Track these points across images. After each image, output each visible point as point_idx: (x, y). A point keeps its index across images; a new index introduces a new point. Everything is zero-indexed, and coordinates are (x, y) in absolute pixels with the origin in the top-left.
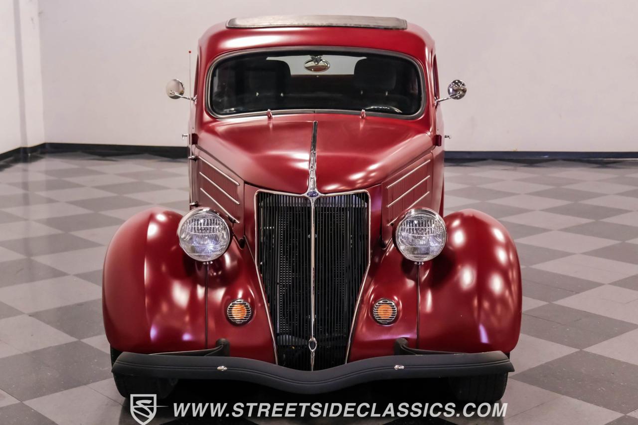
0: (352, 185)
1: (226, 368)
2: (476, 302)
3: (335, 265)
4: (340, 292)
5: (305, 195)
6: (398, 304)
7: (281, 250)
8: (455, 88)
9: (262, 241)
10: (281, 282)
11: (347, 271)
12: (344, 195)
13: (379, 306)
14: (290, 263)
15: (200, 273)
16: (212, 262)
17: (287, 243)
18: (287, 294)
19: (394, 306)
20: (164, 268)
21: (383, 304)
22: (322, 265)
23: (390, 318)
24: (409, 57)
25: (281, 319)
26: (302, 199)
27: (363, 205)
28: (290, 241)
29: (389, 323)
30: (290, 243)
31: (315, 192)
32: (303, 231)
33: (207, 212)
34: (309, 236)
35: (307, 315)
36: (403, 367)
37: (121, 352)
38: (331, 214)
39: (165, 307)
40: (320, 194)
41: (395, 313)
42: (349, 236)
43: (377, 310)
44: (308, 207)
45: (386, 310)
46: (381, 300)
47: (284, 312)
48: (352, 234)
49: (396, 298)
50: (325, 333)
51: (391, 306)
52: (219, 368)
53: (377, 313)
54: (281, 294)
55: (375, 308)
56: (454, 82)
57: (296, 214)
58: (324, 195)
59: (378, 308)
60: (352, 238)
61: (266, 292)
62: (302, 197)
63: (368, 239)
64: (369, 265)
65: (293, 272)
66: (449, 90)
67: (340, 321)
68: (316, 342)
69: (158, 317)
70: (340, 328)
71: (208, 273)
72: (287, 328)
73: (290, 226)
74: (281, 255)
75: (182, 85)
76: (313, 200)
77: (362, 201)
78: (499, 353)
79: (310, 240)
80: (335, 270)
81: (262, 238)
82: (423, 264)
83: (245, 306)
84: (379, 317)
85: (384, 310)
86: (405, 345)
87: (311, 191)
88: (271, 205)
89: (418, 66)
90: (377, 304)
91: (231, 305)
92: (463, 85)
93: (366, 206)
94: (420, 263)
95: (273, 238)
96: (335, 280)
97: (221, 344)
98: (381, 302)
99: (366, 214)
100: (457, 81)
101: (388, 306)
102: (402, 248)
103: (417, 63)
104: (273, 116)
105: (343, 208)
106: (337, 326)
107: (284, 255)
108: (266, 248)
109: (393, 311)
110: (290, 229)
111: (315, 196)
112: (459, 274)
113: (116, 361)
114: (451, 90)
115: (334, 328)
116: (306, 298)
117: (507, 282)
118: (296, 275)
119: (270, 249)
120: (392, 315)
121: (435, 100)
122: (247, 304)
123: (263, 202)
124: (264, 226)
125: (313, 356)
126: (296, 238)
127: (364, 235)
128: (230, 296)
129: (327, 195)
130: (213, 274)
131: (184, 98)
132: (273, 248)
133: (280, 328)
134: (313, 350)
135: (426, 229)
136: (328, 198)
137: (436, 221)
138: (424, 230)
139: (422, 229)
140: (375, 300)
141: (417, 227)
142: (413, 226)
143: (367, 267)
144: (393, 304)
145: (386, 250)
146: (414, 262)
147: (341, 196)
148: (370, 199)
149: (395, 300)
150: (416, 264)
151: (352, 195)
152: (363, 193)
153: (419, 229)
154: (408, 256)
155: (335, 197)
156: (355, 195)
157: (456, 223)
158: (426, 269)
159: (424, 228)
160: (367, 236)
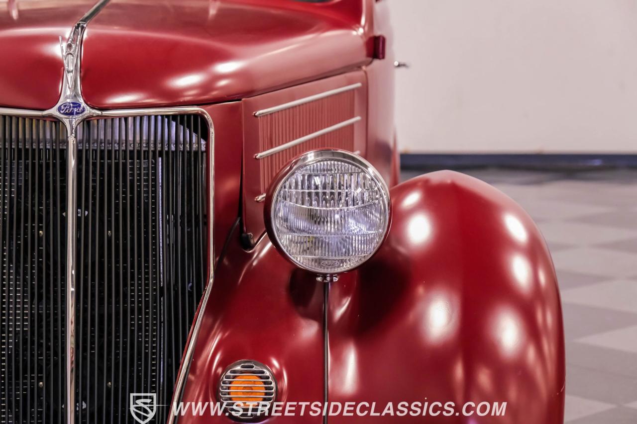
0: (174, 97)
2: (459, 371)
5: (53, 111)
6: (278, 377)
7: (4, 251)
12: (150, 117)
13: (234, 377)
19: (268, 378)
21: (242, 372)
22: (93, 279)
26: (48, 123)
27: (195, 146)
29: (256, 419)
31: (77, 105)
38: (117, 165)
40: (89, 111)
43: (229, 388)
45: (251, 388)
46: (239, 364)
48: (168, 213)
49: (275, 363)
51: (261, 377)
53: (228, 394)
55: (224, 383)
58: (99, 113)
59: (230, 383)
60: (168, 221)
62: (43, 117)
63: (207, 223)
64: (211, 281)
65: (33, 302)
74: (4, 262)
76: (71, 123)
77: (194, 135)
85: (243, 388)
87: (68, 101)
90: (228, 373)
93: (203, 148)
94: (328, 279)
98: (238, 368)
99: (204, 165)
101: (254, 378)
102: (284, 240)
109: (267, 388)
111: (77, 113)
112: (419, 307)
117: (532, 331)
118: (39, 309)
120: (264, 399)
129: (105, 113)
135: (339, 194)
136: (109, 122)
137: (365, 178)
138: (336, 195)
139: (332, 193)
140: (225, 364)
141: (320, 190)
142: (309, 187)
143: (205, 290)
144: (267, 373)
145: (253, 253)
146: (316, 275)
147: (141, 117)
148: (212, 130)
149: (271, 365)
150: (319, 279)
151: (168, 116)
152: (196, 116)
153: (324, 194)
154: (301, 260)
155: (126, 119)
156: (174, 117)
157: (412, 199)
158: (344, 294)
159: (336, 191)
160: (206, 217)
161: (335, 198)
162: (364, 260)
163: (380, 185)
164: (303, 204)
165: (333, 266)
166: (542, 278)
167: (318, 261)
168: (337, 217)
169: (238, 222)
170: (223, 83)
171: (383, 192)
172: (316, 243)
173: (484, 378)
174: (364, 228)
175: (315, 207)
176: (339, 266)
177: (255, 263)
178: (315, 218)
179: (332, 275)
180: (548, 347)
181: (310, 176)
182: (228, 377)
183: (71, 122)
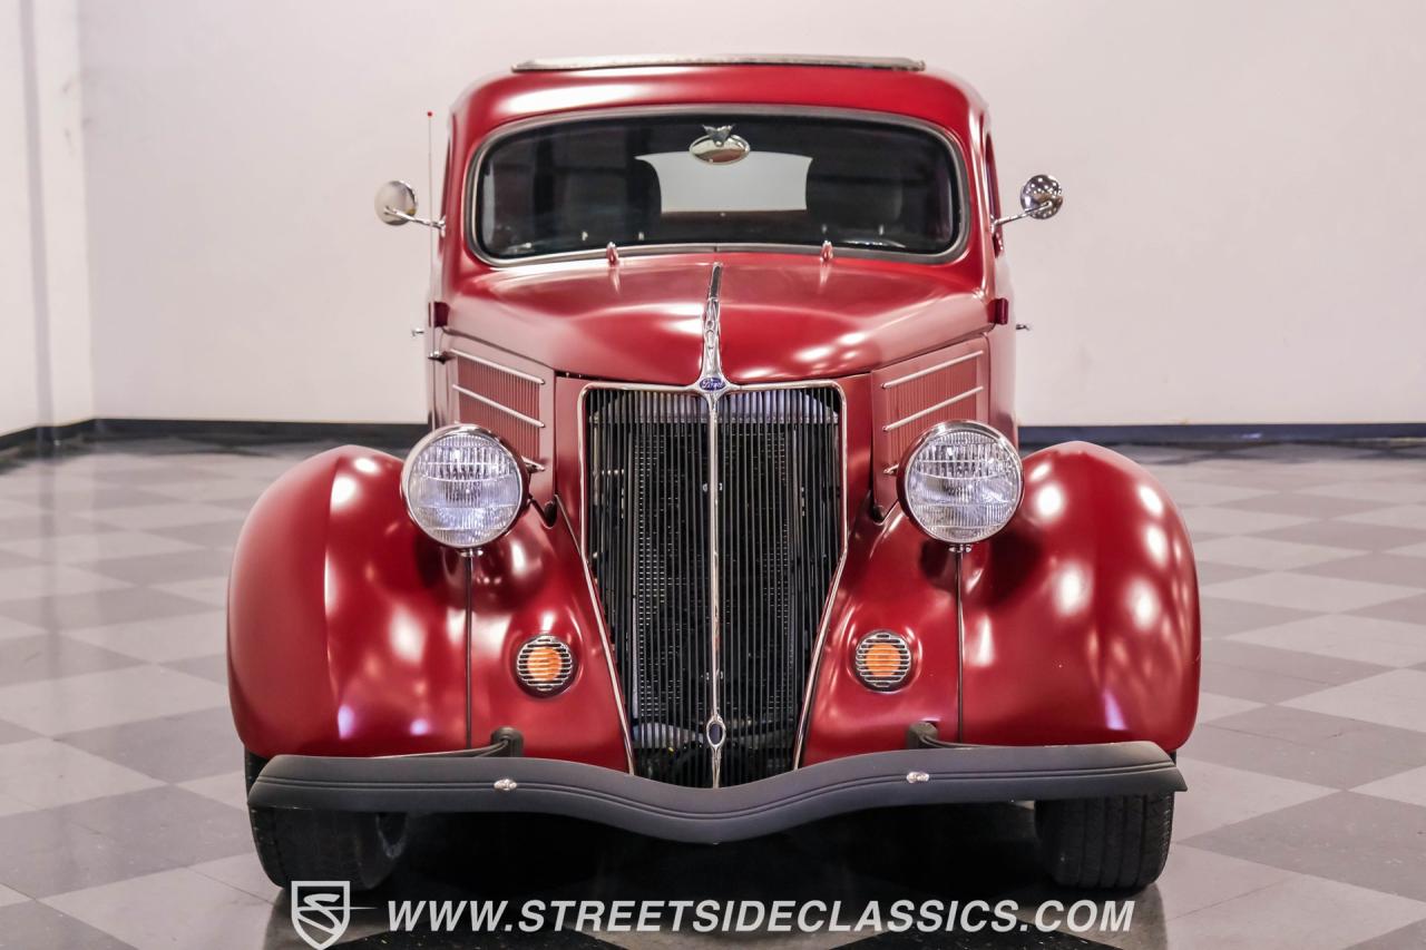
0: (803, 371)
1: (514, 785)
2: (1093, 644)
3: (765, 557)
4: (779, 620)
5: (695, 386)
6: (913, 647)
7: (641, 524)
8: (1037, 197)
9: (596, 502)
10: (642, 593)
11: (793, 570)
12: (785, 390)
13: (870, 646)
14: (661, 552)
15: (454, 580)
16: (480, 553)
17: (654, 507)
18: (655, 627)
19: (903, 647)
20: (370, 573)
21: (877, 642)
22: (735, 557)
23: (896, 673)
24: (930, 127)
25: (643, 684)
26: (689, 397)
27: (828, 419)
28: (661, 502)
29: (892, 688)
30: (662, 507)
31: (717, 380)
32: (690, 477)
33: (470, 432)
34: (705, 487)
35: (701, 672)
36: (926, 777)
37: (271, 757)
38: (755, 438)
39: (372, 667)
40: (729, 386)
41: (906, 663)
42: (798, 489)
43: (865, 657)
44: (703, 425)
45: (886, 657)
46: (874, 634)
47: (649, 667)
48: (803, 486)
49: (910, 632)
50: (743, 717)
51: (896, 646)
52: (498, 784)
53: (865, 662)
54: (642, 627)
55: (860, 652)
56: (1034, 180)
57: (675, 440)
58: (738, 387)
59: (866, 652)
60: (804, 493)
61: (606, 618)
62: (685, 393)
63: (840, 496)
64: (846, 551)
65: (669, 574)
66: (1023, 202)
67: (779, 688)
68: (724, 727)
69: (355, 686)
70: (779, 705)
71: (473, 577)
72: (656, 706)
73: (661, 467)
74: (641, 536)
75: (413, 196)
76: (712, 399)
77: (827, 408)
78: (1148, 749)
79: (707, 496)
80: (765, 569)
81: (596, 496)
82: (968, 550)
83: (559, 651)
84: (870, 673)
85: (880, 657)
86: (933, 737)
87: (709, 376)
88: (617, 421)
89: (950, 147)
90: (864, 643)
91: (525, 647)
92: (1056, 189)
93: (836, 421)
94: (962, 549)
95: (621, 497)
96: (765, 591)
97: (503, 740)
98: (874, 637)
99: (837, 438)
100: (1040, 180)
101: (889, 647)
102: (917, 511)
103: (949, 138)
104: (621, 260)
105: (783, 426)
106: (771, 699)
107: (647, 536)
108: (606, 521)
109: (902, 657)
110: (661, 473)
111: (718, 388)
112: (1053, 577)
113: (259, 778)
114: (1028, 200)
115: (765, 705)
116: (700, 631)
117: (1168, 604)
118: (676, 581)
119: (614, 524)
120: (900, 668)
121: (992, 221)
122: (563, 646)
123: (598, 413)
124: (601, 468)
125: (716, 760)
126: (676, 495)
127: (831, 488)
128: (523, 630)
129: (744, 387)
130: (482, 580)
131: (417, 221)
132: (621, 520)
133: (640, 707)
134: (716, 746)
135: (973, 464)
136: (747, 395)
137: (997, 448)
138: (970, 467)
139: (966, 464)
140: (859, 635)
141: (954, 461)
142: (943, 458)
143: (839, 561)
144: (902, 643)
145: (882, 527)
146: (948, 545)
147: (778, 391)
148: (844, 404)
149: (906, 635)
150: (952, 550)
151: (802, 390)
152: (829, 388)
153: (959, 464)
154: (935, 530)
155: (763, 393)
156: (808, 391)
157: (1041, 471)
158: (977, 565)
159: (970, 461)
160: (840, 489)
161: (968, 469)
162: (997, 530)
163: (1012, 455)
164: (938, 474)
165: (967, 536)
166: (1178, 552)
167: (951, 531)
168: (970, 487)
169: (869, 495)
170: (850, 355)
171: (1016, 462)
172: (951, 514)
173: (1119, 651)
174: (999, 498)
175: (949, 477)
176: (972, 536)
177: (885, 536)
178: (947, 489)
179: (965, 545)
180: (1184, 623)
181: (943, 447)
182: (864, 646)
183: (712, 397)
